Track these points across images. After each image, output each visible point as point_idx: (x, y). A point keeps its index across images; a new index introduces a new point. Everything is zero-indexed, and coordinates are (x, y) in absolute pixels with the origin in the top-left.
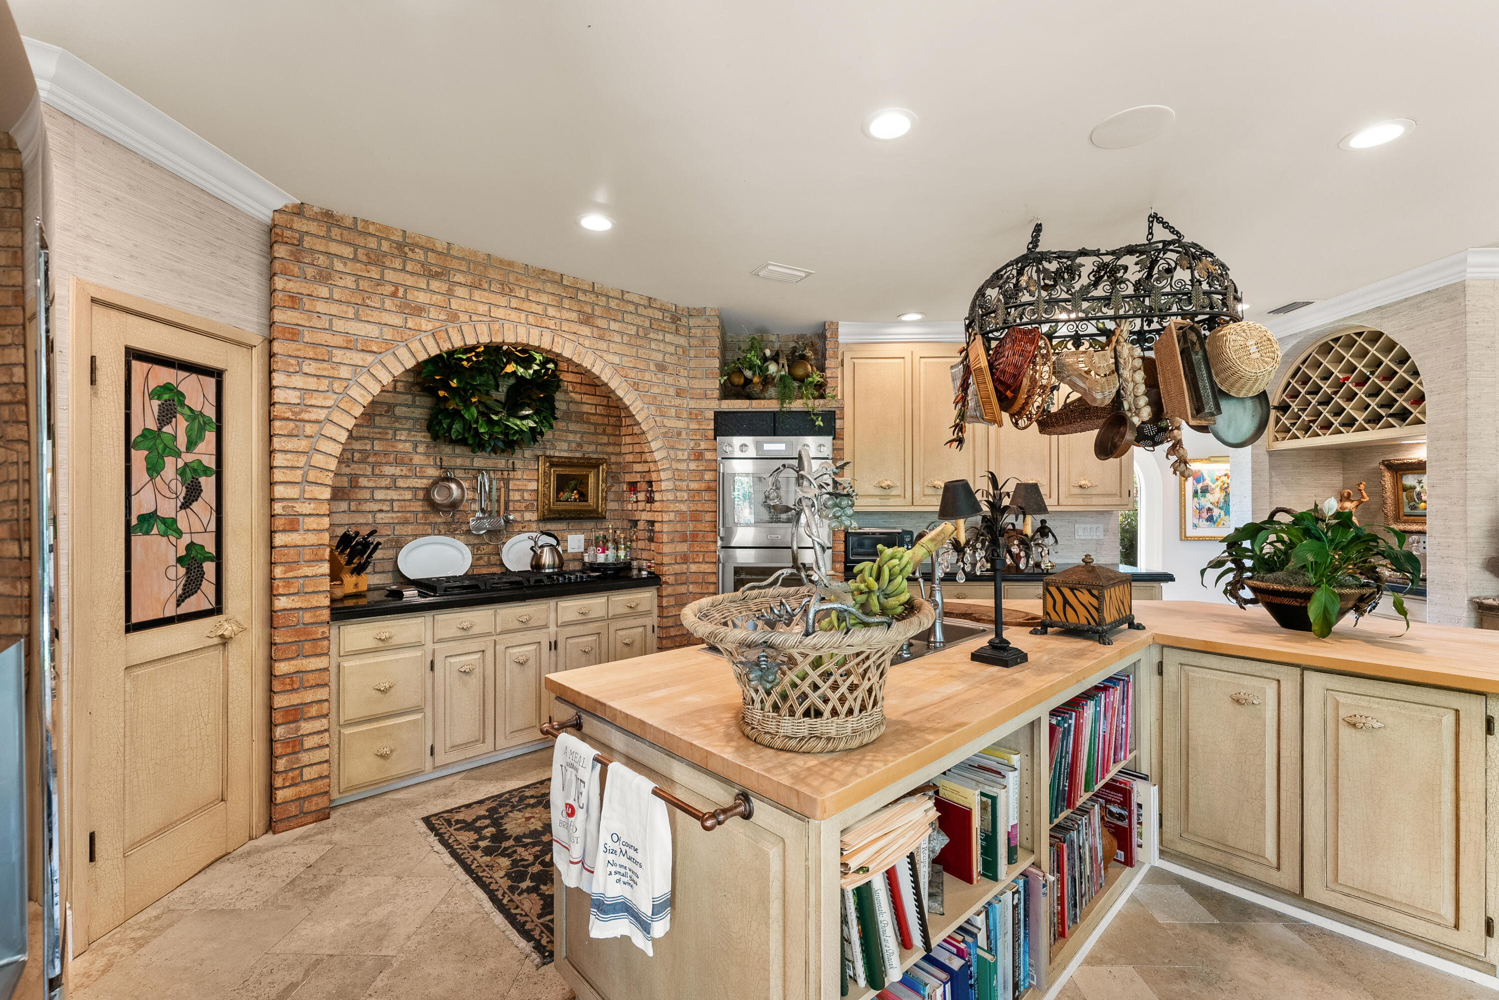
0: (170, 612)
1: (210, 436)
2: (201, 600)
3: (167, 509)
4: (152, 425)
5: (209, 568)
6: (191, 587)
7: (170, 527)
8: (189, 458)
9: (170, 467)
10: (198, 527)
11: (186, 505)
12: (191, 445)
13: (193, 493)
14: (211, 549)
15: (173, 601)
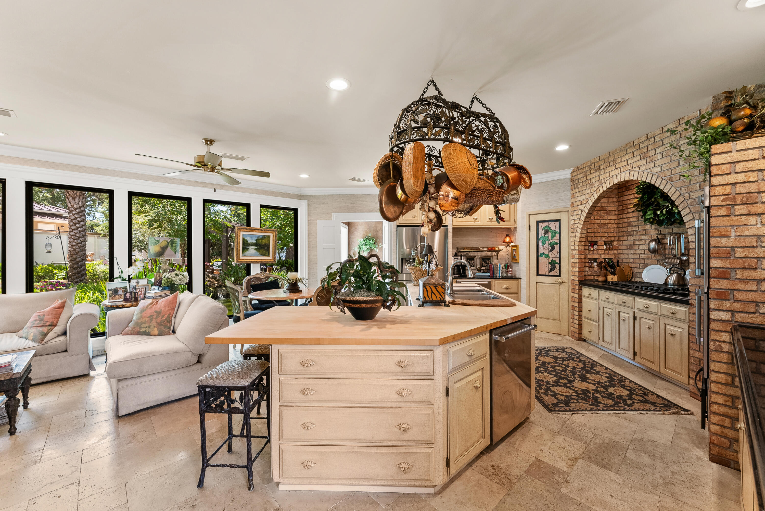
0: (547, 274)
1: (557, 236)
2: (556, 272)
3: (546, 252)
4: (543, 235)
5: (557, 266)
6: (553, 269)
7: (547, 256)
8: (551, 241)
9: (547, 243)
10: (554, 256)
11: (551, 251)
12: (552, 238)
13: (553, 248)
14: (558, 261)
15: (548, 272)
